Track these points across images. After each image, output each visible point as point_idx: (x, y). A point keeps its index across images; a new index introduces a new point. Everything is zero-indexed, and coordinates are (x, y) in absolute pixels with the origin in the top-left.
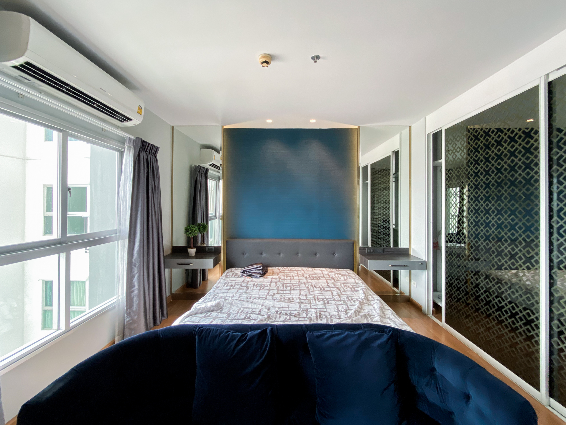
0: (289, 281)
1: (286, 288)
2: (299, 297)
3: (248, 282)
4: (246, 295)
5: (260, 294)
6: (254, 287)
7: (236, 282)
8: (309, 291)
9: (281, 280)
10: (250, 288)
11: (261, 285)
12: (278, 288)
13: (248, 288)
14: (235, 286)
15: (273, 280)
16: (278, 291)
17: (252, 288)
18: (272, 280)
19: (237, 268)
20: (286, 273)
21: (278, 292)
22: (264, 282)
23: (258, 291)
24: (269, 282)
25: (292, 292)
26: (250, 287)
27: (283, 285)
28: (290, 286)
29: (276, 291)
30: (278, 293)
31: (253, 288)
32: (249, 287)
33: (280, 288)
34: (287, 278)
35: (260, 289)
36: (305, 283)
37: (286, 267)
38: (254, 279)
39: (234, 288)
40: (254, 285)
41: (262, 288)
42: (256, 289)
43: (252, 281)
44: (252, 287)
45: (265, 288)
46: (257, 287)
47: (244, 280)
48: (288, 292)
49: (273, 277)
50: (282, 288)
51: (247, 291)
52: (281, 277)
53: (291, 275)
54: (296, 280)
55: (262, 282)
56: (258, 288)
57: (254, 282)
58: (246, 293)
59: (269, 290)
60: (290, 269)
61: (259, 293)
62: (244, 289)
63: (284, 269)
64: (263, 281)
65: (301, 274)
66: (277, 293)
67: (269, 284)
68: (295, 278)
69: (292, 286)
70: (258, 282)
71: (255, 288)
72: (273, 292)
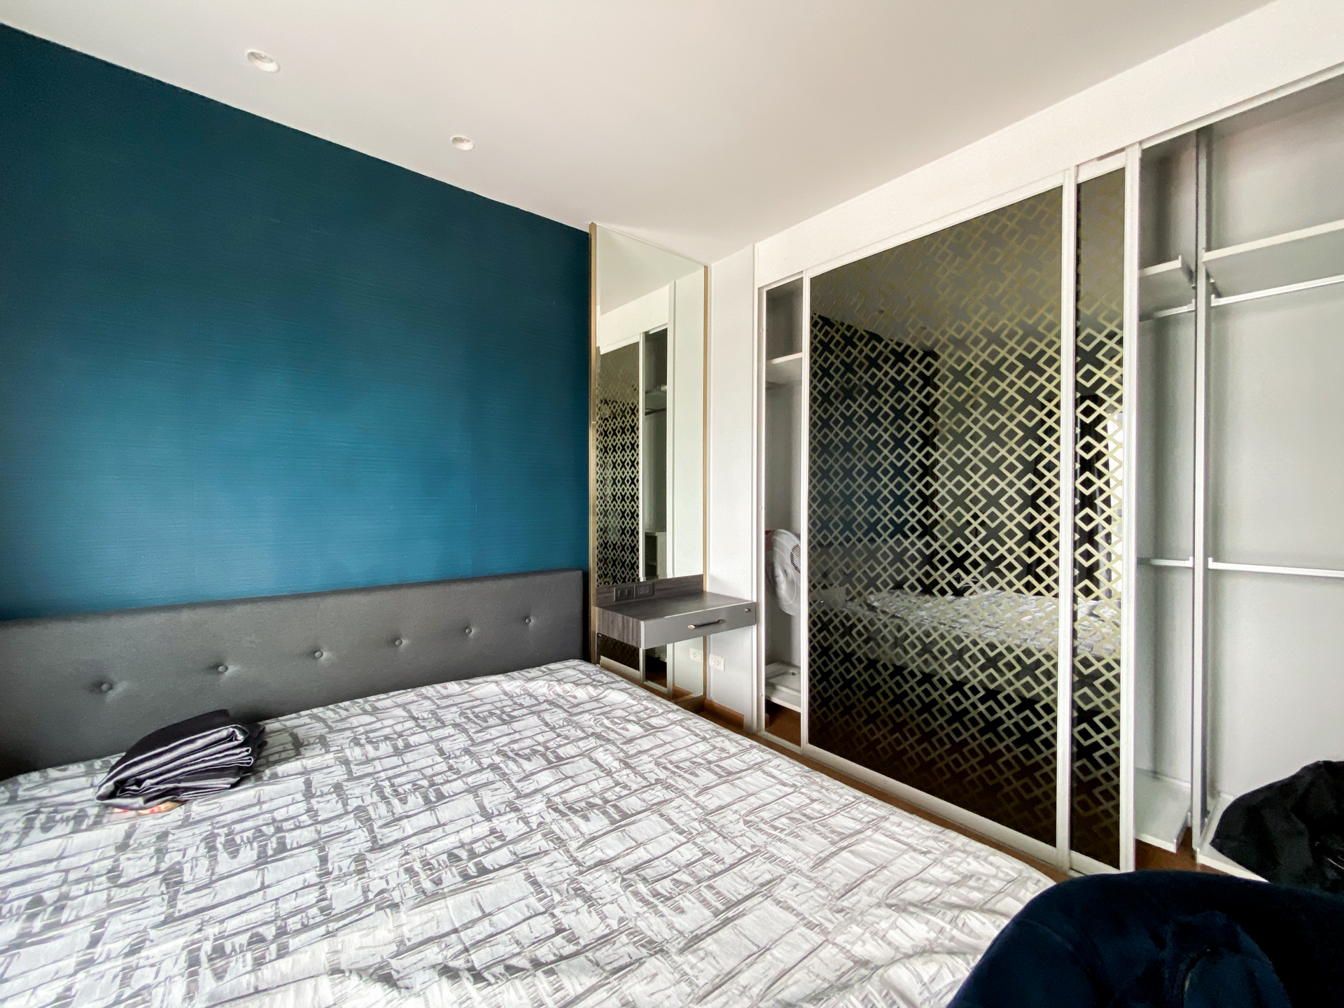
0: (395, 761)
1: (404, 801)
2: (493, 831)
3: (163, 836)
4: (181, 942)
5: (273, 892)
6: (214, 859)
7: (64, 864)
8: (509, 781)
9: (354, 768)
10: (187, 877)
11: (258, 829)
12: (362, 815)
13: (172, 879)
14: (65, 897)
15: (316, 778)
16: (371, 831)
17: (202, 872)
18: (308, 784)
19: (53, 773)
20: (361, 730)
21: (374, 839)
22: (265, 807)
23: (252, 874)
24: (299, 797)
25: (444, 813)
26: (187, 867)
27: (379, 789)
28: (414, 783)
29: (361, 839)
30: (377, 846)
31: (212, 869)
32: (180, 871)
33: (370, 809)
34: (377, 749)
35: (262, 860)
36: (467, 751)
37: (347, 703)
38: (198, 808)
39: (65, 916)
40: (212, 848)
41: (272, 845)
42: (235, 864)
43: (186, 823)
44: (205, 863)
45: (291, 838)
46: (234, 854)
47: (129, 835)
48: (426, 819)
49: (309, 763)
50: (383, 809)
51: (172, 901)
52: (348, 752)
53: (387, 731)
54: (423, 750)
55: (256, 810)
56: (248, 855)
57: (205, 828)
58: (169, 920)
59: (320, 844)
60: (368, 708)
61: (263, 887)
62: (143, 899)
63: (344, 713)
64: (260, 803)
65: (425, 715)
66: (372, 850)
67: (302, 807)
68: (412, 740)
69: (425, 783)
70: (229, 818)
71: (225, 863)
72: (349, 851)
